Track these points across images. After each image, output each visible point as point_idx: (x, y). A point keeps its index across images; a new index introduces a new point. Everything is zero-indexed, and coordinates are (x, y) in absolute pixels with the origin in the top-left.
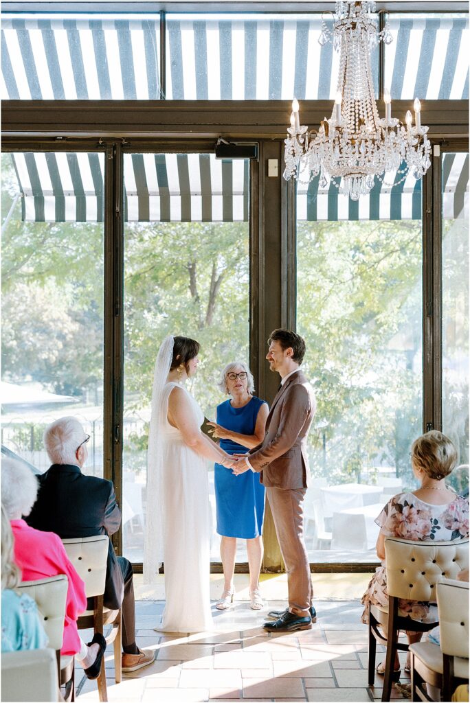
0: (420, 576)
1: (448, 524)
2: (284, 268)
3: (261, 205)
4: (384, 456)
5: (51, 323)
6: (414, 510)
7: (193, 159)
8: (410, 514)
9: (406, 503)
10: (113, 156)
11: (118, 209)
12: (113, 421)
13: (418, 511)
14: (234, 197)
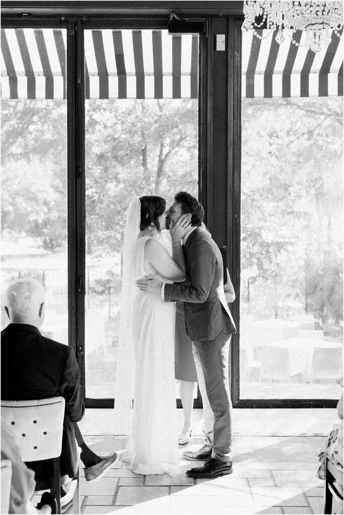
2: (230, 135)
3: (209, 77)
4: (297, 296)
5: (38, 193)
7: (147, 35)
10: (75, 32)
11: (79, 81)
12: (76, 273)
14: (182, 77)
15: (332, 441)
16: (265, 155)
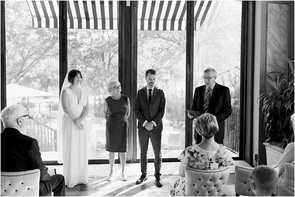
0: (203, 187)
1: (216, 160)
2: (132, 44)
3: (123, 17)
6: (199, 155)
8: (197, 157)
9: (195, 151)
11: (64, 18)
13: (202, 155)
14: (114, 20)
15: (176, 185)
16: (150, 57)
